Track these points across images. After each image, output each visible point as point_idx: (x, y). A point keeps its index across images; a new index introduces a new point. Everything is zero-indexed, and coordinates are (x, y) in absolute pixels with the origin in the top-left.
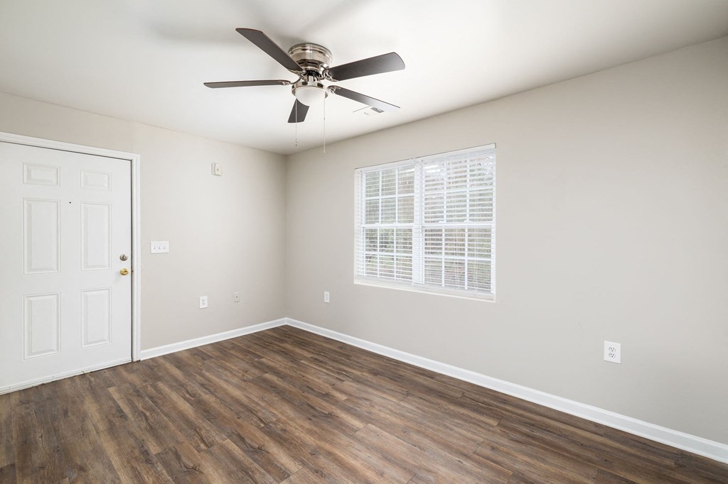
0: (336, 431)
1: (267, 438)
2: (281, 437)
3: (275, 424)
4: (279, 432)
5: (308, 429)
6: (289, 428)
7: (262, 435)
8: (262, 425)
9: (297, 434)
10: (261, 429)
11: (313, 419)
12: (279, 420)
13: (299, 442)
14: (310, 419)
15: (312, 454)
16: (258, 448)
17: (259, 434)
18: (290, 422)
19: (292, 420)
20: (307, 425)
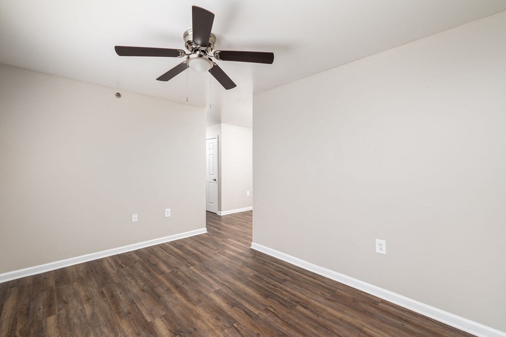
0: (179, 316)
1: (229, 313)
2: (220, 314)
3: (225, 326)
4: (221, 318)
5: (199, 319)
6: (213, 321)
7: (233, 316)
8: (235, 325)
9: (208, 315)
10: (236, 322)
11: (191, 329)
12: (222, 330)
13: (207, 309)
14: (195, 329)
15: (200, 301)
16: (234, 306)
17: (236, 317)
18: (212, 327)
19: (211, 330)
20: (199, 324)
